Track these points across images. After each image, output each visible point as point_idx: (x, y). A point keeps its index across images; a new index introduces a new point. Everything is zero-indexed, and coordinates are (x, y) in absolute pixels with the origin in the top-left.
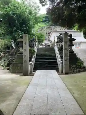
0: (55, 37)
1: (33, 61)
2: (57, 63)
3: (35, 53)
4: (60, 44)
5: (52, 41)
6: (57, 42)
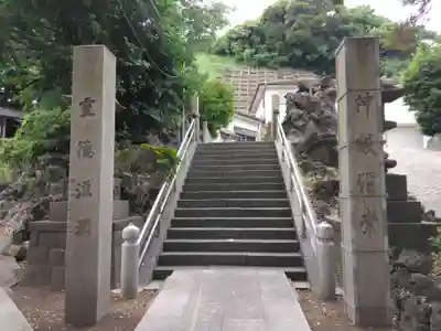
0: (276, 99)
2: (291, 224)
5: (264, 122)
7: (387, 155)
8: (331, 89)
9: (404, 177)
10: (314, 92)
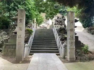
1: (30, 42)
2: (56, 45)
3: (33, 34)
4: (57, 26)
6: (55, 24)
7: (75, 32)
8: (64, 18)
9: (78, 36)
10: (60, 19)
